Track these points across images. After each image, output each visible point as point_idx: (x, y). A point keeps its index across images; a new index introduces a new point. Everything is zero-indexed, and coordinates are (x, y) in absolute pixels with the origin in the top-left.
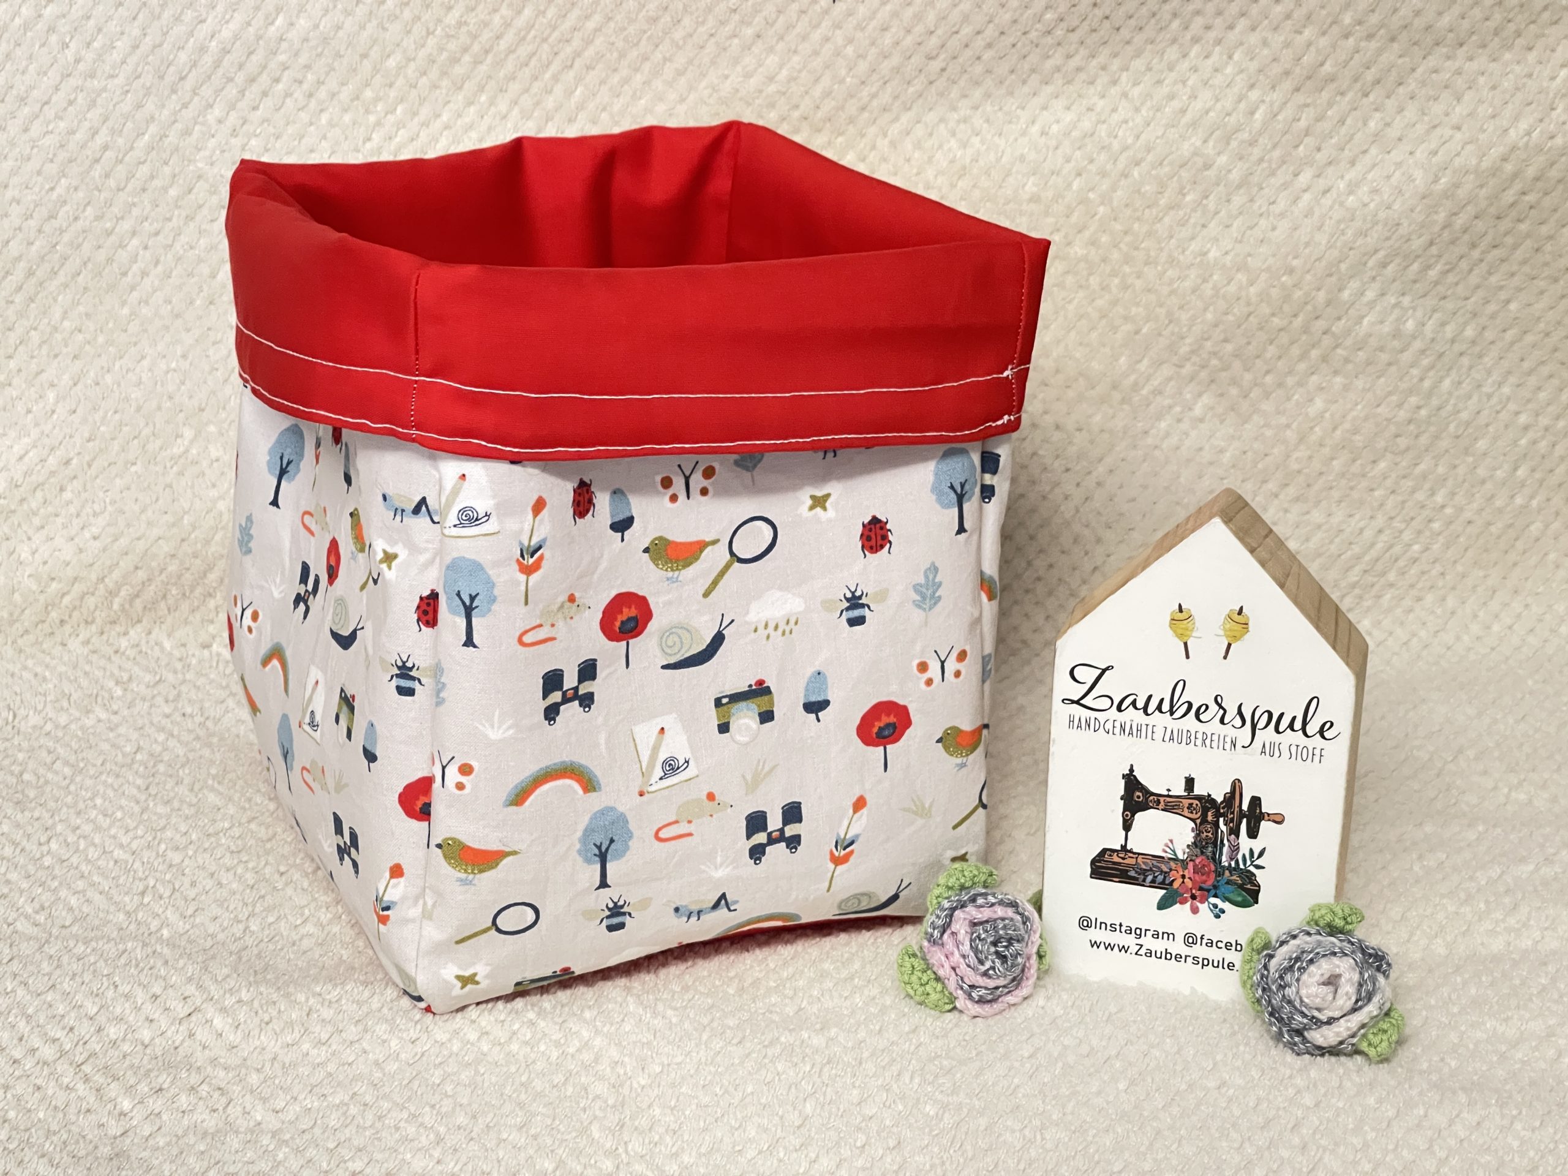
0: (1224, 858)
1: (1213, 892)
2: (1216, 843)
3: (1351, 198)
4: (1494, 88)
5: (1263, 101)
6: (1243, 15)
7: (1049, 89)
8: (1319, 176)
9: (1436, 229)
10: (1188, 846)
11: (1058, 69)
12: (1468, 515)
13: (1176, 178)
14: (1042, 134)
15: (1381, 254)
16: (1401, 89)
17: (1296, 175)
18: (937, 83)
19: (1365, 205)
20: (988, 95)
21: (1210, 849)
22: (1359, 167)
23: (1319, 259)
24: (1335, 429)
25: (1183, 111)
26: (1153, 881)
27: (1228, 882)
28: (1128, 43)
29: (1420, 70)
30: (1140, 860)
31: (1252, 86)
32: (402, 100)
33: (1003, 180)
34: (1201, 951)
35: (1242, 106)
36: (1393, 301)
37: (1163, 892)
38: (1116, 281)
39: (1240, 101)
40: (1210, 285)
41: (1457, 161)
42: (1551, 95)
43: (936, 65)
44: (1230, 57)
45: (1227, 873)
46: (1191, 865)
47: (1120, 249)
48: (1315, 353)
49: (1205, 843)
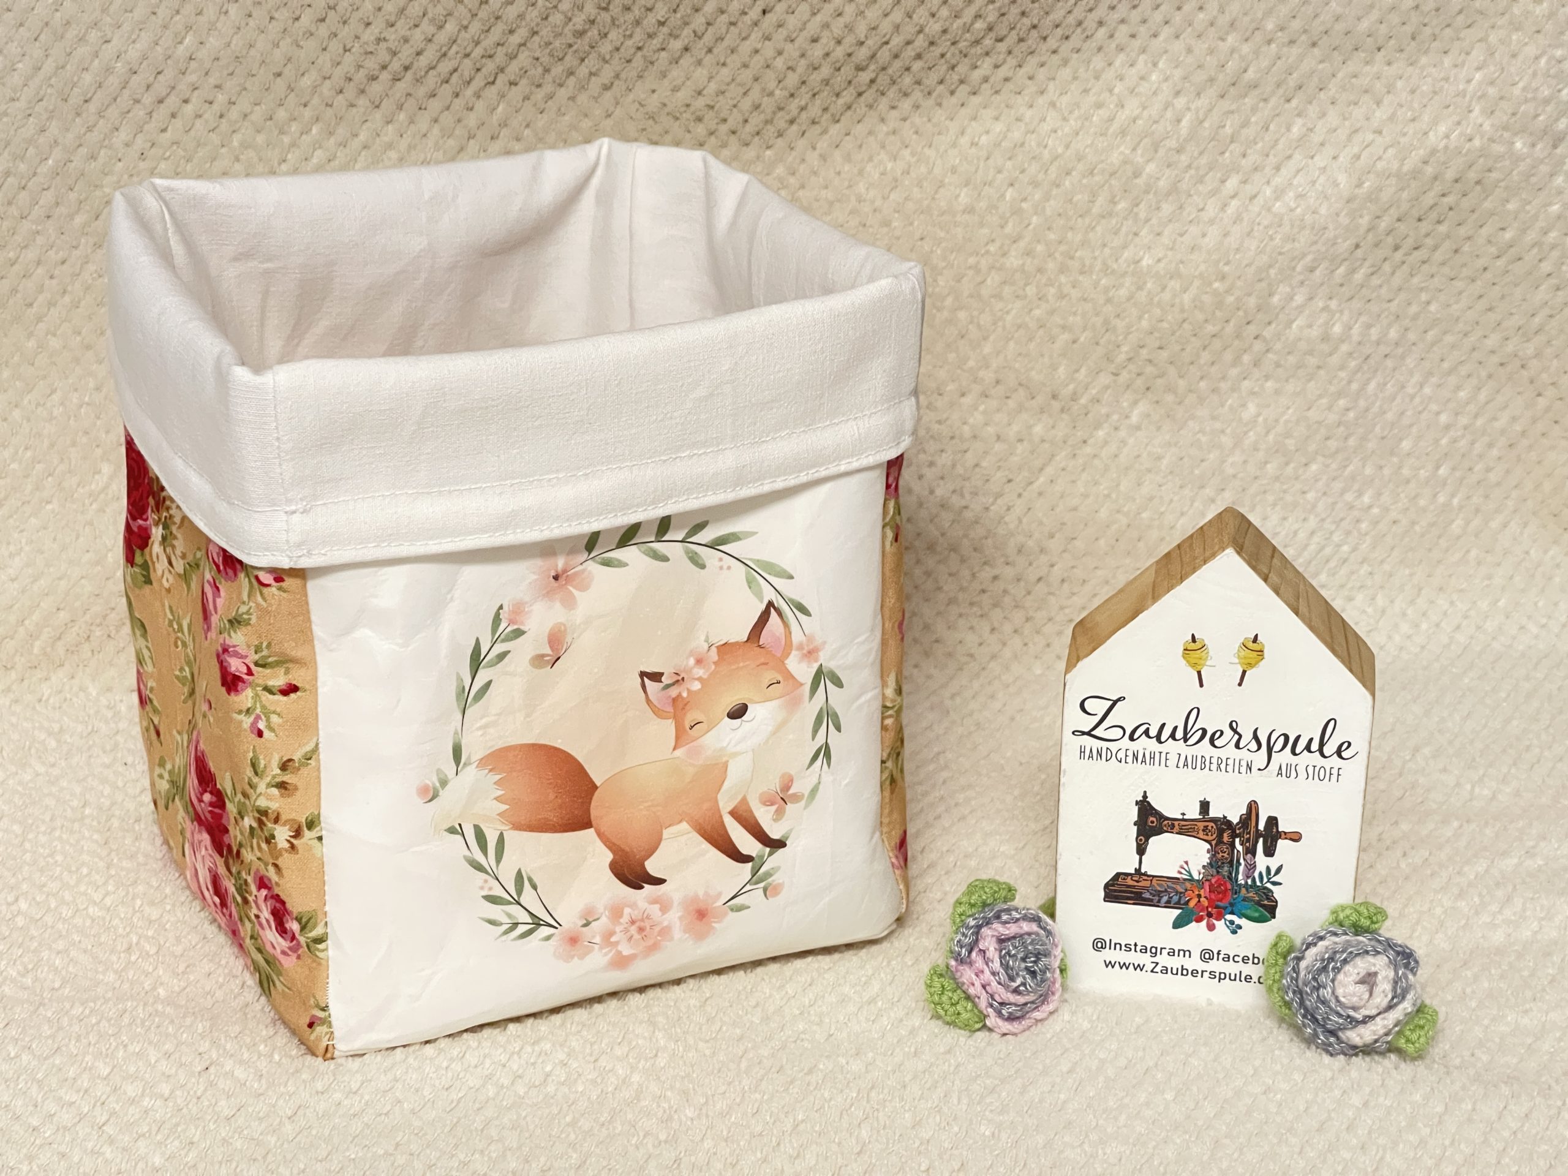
0: (1240, 877)
1: (1230, 909)
2: (1233, 863)
3: (1278, 204)
4: (1413, 92)
5: (1189, 109)
6: (1166, 23)
7: (976, 100)
8: (1245, 182)
9: (1362, 231)
10: (1204, 867)
11: (986, 80)
12: (1393, 515)
13: (1106, 188)
14: (972, 144)
15: (1309, 258)
16: (1322, 95)
17: (1223, 182)
18: (865, 95)
19: (1292, 210)
20: (917, 107)
21: (1226, 869)
22: (1283, 171)
23: (1248, 265)
24: (1268, 433)
25: (1111, 120)
26: (1168, 902)
27: (1245, 899)
28: (1054, 52)
29: (1340, 75)
30: (1155, 882)
31: (1178, 93)
32: (317, 119)
33: (936, 192)
34: (1216, 966)
35: (1169, 114)
36: (1321, 304)
37: (1178, 912)
38: (1052, 291)
39: (1166, 109)
40: (1144, 293)
41: (1380, 165)
42: (1468, 98)
43: (865, 77)
44: (1155, 65)
45: (1243, 890)
46: (1206, 884)
47: (1055, 258)
48: (1246, 358)
49: (1221, 863)
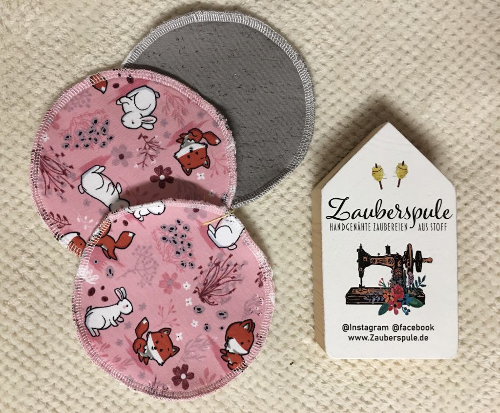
0: (407, 284)
1: (403, 302)
2: (403, 277)
10: (390, 280)
21: (400, 280)
26: (376, 301)
27: (410, 296)
30: (369, 291)
34: (400, 333)
37: (380, 306)
45: (409, 291)
46: (392, 289)
49: (398, 278)
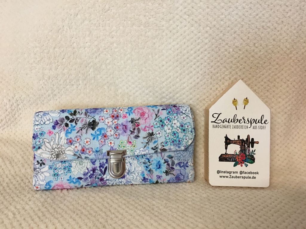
0: (247, 153)
1: (245, 161)
2: (245, 150)
10: (239, 151)
26: (232, 160)
30: (229, 156)
34: (243, 175)
37: (234, 163)
45: (248, 156)
46: (240, 155)
49: (243, 150)
